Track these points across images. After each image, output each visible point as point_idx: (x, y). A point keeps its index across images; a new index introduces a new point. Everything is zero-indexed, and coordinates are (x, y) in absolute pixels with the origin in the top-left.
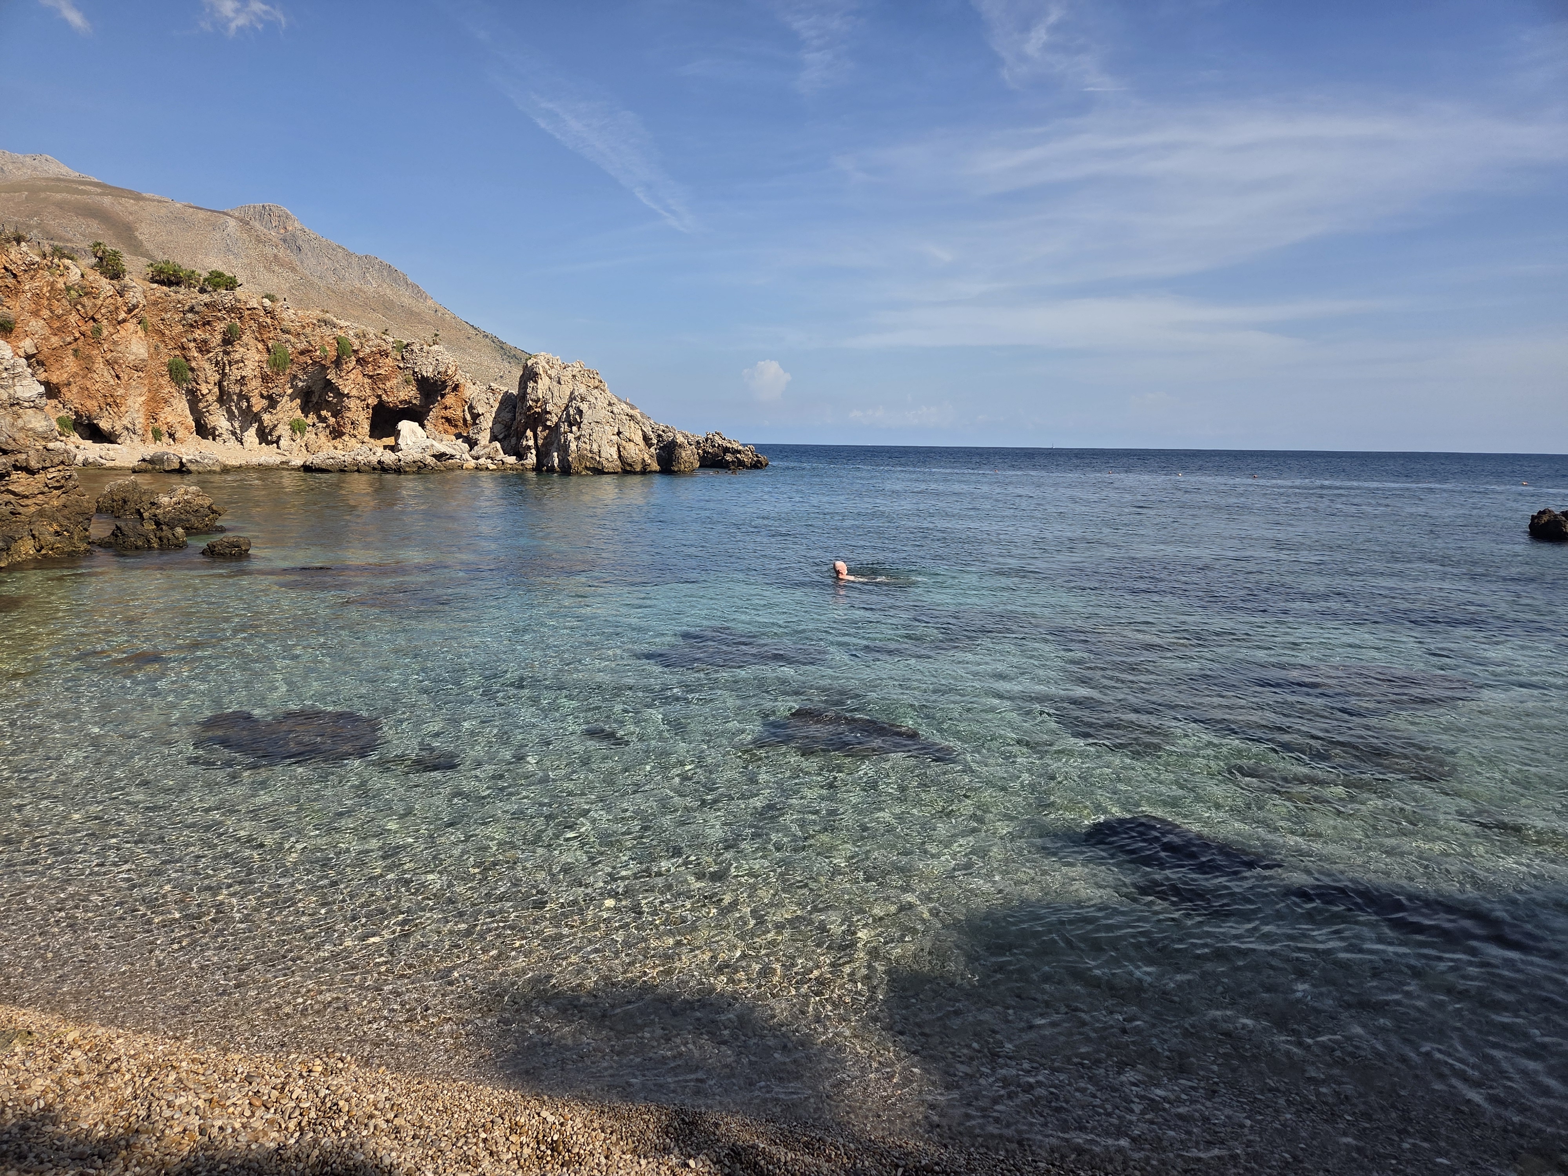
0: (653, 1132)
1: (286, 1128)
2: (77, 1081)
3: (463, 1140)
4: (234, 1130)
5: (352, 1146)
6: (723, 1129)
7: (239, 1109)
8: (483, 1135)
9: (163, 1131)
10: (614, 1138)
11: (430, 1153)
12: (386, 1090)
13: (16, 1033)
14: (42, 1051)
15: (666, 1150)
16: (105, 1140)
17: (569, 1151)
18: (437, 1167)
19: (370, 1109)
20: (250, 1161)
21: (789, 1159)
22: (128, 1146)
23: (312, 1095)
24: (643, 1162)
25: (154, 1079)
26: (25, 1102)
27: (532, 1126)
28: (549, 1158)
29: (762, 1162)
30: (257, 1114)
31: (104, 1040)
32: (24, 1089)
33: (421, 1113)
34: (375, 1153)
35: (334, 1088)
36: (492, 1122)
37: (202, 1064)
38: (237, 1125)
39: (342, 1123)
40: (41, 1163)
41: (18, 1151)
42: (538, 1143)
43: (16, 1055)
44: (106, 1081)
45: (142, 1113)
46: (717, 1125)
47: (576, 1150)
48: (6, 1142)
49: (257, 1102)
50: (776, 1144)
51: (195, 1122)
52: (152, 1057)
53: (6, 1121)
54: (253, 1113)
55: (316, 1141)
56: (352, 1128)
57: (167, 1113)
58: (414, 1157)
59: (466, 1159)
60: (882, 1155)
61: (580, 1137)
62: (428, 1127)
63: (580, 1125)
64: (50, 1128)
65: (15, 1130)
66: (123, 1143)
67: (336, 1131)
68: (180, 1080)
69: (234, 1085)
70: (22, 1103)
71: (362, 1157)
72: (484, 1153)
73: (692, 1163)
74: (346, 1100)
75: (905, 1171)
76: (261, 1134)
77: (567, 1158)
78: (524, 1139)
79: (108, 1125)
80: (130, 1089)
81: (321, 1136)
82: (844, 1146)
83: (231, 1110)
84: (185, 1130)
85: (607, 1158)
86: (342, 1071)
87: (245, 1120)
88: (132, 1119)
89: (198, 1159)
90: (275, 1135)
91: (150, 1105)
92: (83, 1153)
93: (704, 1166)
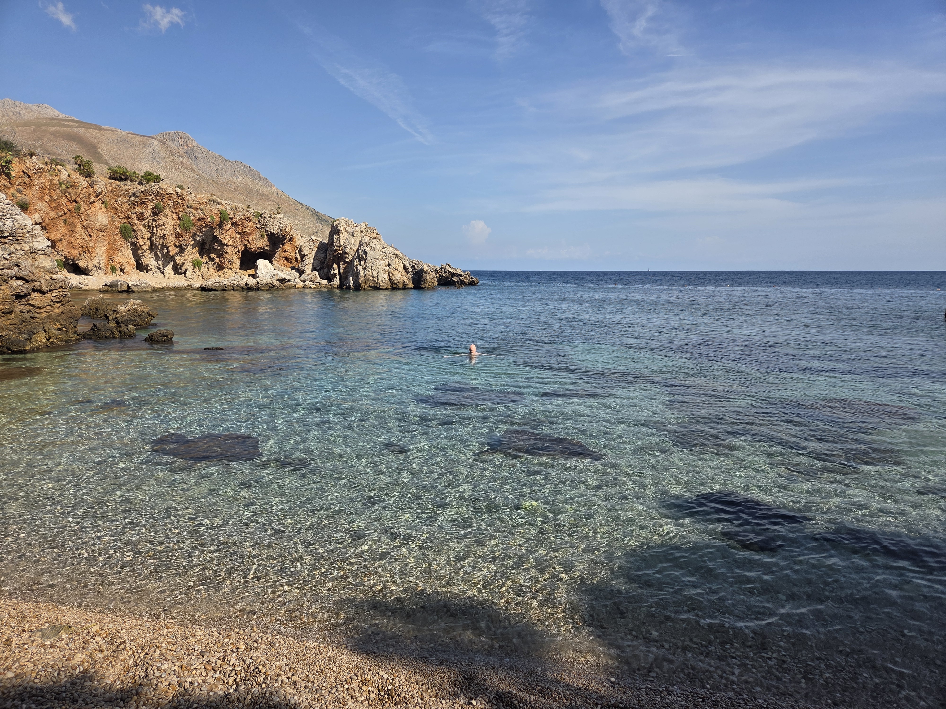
0: (447, 684)
1: (228, 683)
2: (100, 655)
3: (335, 689)
4: (199, 684)
5: (271, 693)
6: (489, 682)
7: (199, 671)
8: (346, 686)
9: (157, 685)
10: (424, 687)
11: (316, 697)
12: (285, 659)
13: (62, 627)
14: (78, 638)
15: (456, 695)
16: (121, 690)
17: (398, 695)
18: (322, 705)
19: (277, 671)
20: (211, 702)
21: (532, 700)
22: (137, 694)
23: (242, 663)
24: (444, 702)
25: (147, 654)
26: (72, 668)
27: (375, 680)
28: (387, 700)
29: (516, 702)
30: (209, 675)
31: (114, 631)
32: (70, 660)
33: (307, 673)
34: (285, 697)
35: (254, 658)
36: (351, 678)
37: (174, 645)
38: (200, 681)
39: (262, 679)
40: (87, 704)
41: (71, 697)
42: (379, 691)
43: (63, 640)
44: (118, 655)
45: (143, 674)
46: (485, 680)
47: (403, 695)
48: (65, 692)
49: (209, 667)
50: (521, 691)
51: (174, 679)
52: (144, 641)
53: (61, 680)
54: (207, 674)
55: (248, 691)
56: (268, 682)
57: (158, 674)
58: (307, 699)
59: (338, 700)
60: (587, 698)
61: (405, 687)
62: (313, 682)
63: (404, 680)
64: (88, 683)
65: (68, 685)
66: (134, 691)
67: (259, 684)
68: (162, 654)
69: (194, 657)
70: (70, 669)
71: (278, 699)
72: (348, 697)
73: (474, 702)
74: (263, 665)
75: (602, 707)
76: (214, 687)
77: (398, 700)
78: (370, 688)
79: (122, 681)
80: (132, 660)
81: (250, 687)
82: (563, 692)
83: (194, 672)
84: (169, 684)
85: (422, 699)
86: (257, 648)
87: (203, 678)
88: (137, 678)
89: (179, 701)
90: (221, 687)
91: (147, 669)
92: (111, 698)
93: (481, 704)
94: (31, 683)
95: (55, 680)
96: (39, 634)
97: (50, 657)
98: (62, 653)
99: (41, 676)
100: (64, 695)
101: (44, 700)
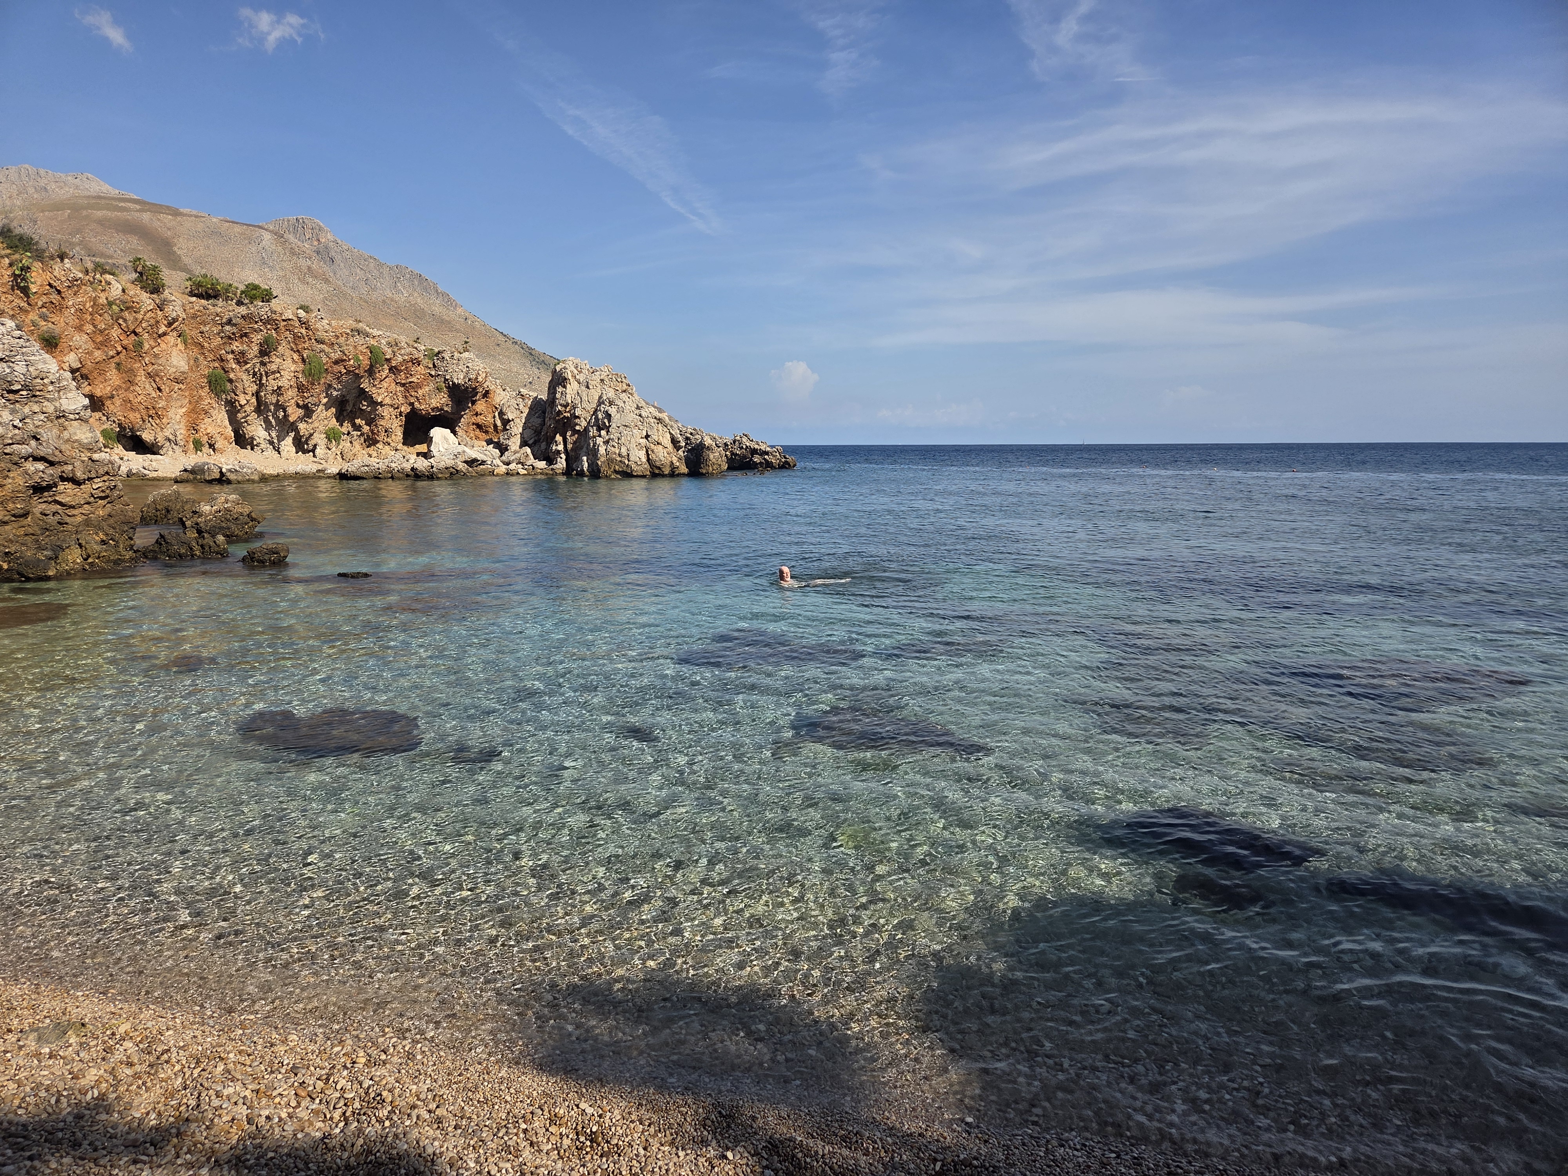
0: (690, 1124)
1: (331, 1119)
2: (129, 1072)
3: (504, 1130)
4: (281, 1119)
5: (396, 1136)
6: (760, 1122)
7: (285, 1099)
8: (524, 1126)
9: (212, 1120)
10: (652, 1130)
11: (472, 1143)
12: (428, 1081)
13: (70, 1025)
14: (95, 1042)
15: (704, 1143)
16: (157, 1128)
17: (608, 1142)
19: (413, 1100)
20: (297, 1149)
21: (826, 1152)
22: (179, 1134)
23: (356, 1086)
24: (681, 1154)
25: (203, 1070)
26: (80, 1091)
27: (572, 1117)
28: (588, 1149)
29: (800, 1155)
30: (303, 1104)
31: (154, 1032)
32: (78, 1078)
33: (462, 1104)
34: (418, 1143)
35: (377, 1079)
36: (532, 1113)
37: (249, 1055)
38: (284, 1115)
39: (386, 1113)
40: (95, 1150)
41: (72, 1138)
42: (577, 1134)
43: (70, 1045)
44: (156, 1072)
45: (193, 1103)
46: (754, 1118)
47: (614, 1141)
48: (62, 1130)
49: (303, 1092)
50: (813, 1137)
51: (243, 1111)
52: (200, 1048)
53: (61, 1110)
54: (299, 1103)
55: (360, 1131)
56: (395, 1118)
57: (216, 1103)
58: (456, 1147)
59: (507, 1149)
60: (920, 1149)
61: (618, 1128)
62: (470, 1118)
63: (619, 1117)
64: (104, 1117)
65: (70, 1119)
66: (174, 1131)
67: (380, 1121)
68: (228, 1072)
69: (280, 1076)
70: (77, 1092)
71: (406, 1146)
72: (525, 1143)
73: (730, 1155)
74: (389, 1091)
75: (943, 1165)
77: (606, 1149)
78: (563, 1130)
79: (159, 1114)
80: (180, 1080)
81: (365, 1125)
82: (881, 1140)
83: (277, 1100)
84: (233, 1119)
85: (645, 1149)
86: (385, 1063)
87: (291, 1110)
88: (183, 1108)
89: (245, 1147)
90: (320, 1125)
91: (199, 1095)
92: (136, 1140)
93: (742, 1158)
94: (11, 1116)
95: (50, 1110)
96: (33, 1036)
97: (46, 1073)
98: (69, 1067)
99: (29, 1104)
100: (60, 1135)
101: (27, 1143)
